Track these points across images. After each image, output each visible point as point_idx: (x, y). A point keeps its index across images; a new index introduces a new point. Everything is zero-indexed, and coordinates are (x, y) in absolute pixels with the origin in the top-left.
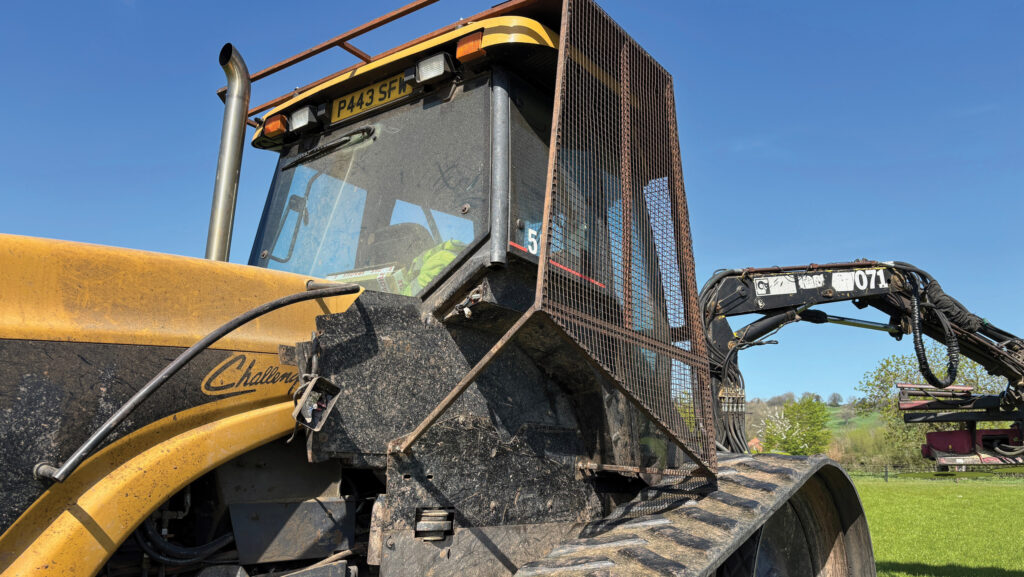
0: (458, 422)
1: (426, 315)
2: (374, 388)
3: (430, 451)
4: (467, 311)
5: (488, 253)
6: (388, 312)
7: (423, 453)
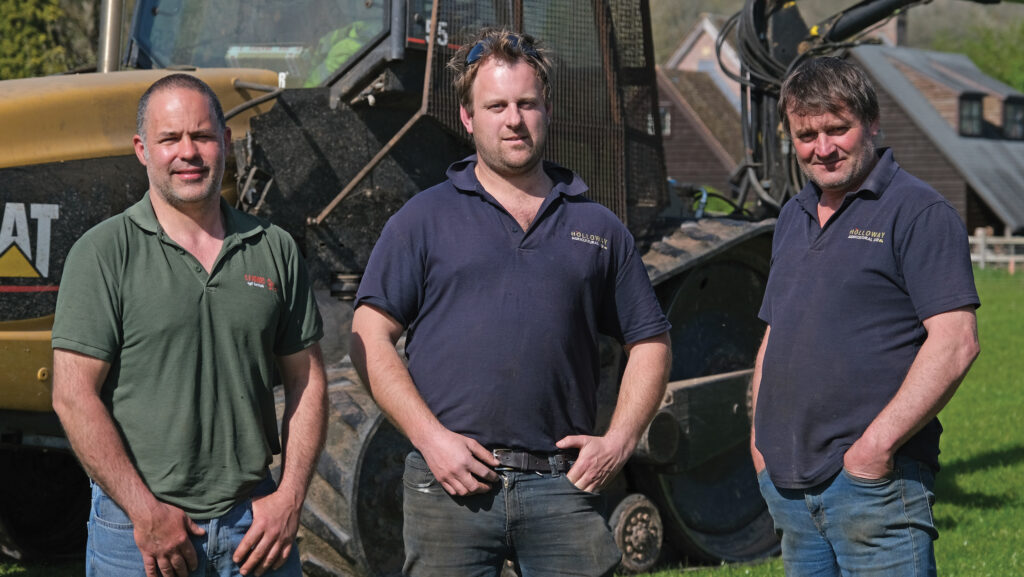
0: (365, 197)
1: (334, 100)
2: (293, 170)
3: (340, 223)
4: (371, 99)
5: (388, 48)
6: (302, 105)
7: (335, 225)
